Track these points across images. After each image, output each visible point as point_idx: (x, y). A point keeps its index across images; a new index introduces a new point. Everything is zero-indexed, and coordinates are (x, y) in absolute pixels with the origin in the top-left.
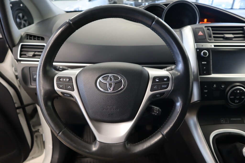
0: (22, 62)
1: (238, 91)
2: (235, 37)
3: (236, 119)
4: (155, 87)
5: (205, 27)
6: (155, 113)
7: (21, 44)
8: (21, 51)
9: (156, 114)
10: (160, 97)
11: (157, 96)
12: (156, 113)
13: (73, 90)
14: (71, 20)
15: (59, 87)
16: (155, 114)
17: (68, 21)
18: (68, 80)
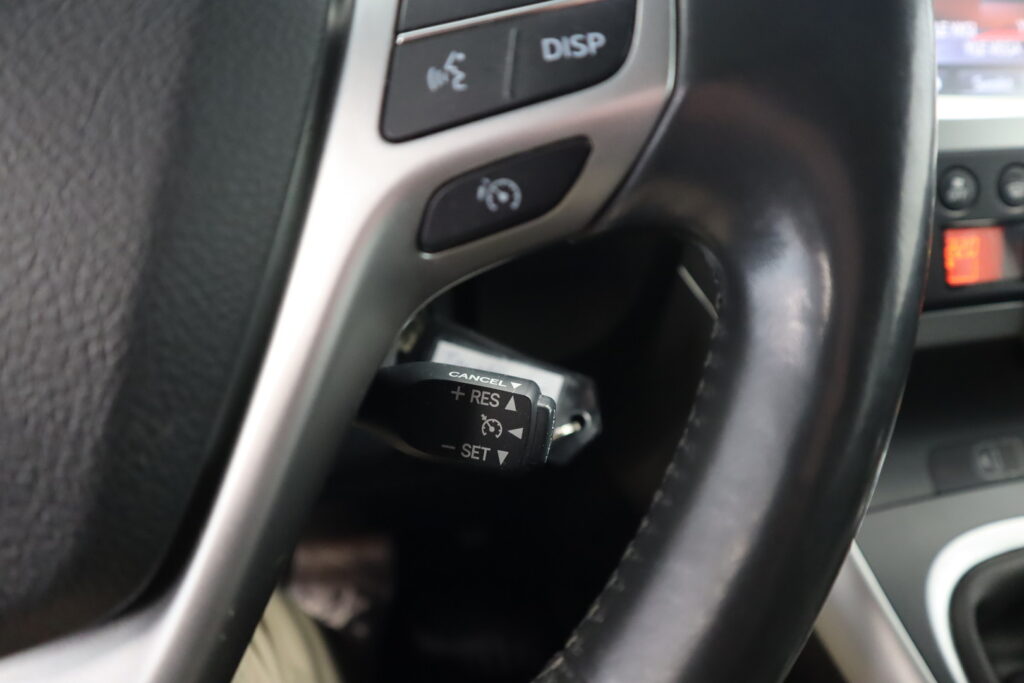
4: (440, 66)
6: (495, 444)
9: (502, 455)
10: (529, 212)
11: (495, 194)
12: (506, 436)
16: (493, 456)
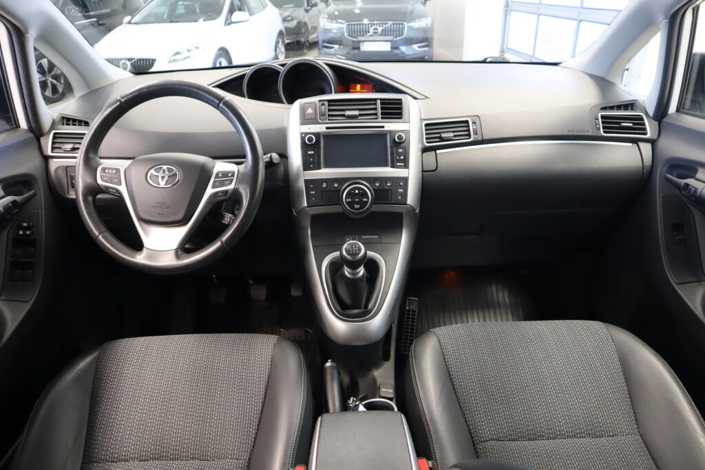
0: (54, 160)
1: (357, 191)
2: (361, 115)
3: (370, 237)
5: (320, 101)
7: (53, 132)
8: (53, 143)
13: (121, 184)
14: (122, 98)
15: (103, 180)
17: (119, 98)
18: (114, 172)
